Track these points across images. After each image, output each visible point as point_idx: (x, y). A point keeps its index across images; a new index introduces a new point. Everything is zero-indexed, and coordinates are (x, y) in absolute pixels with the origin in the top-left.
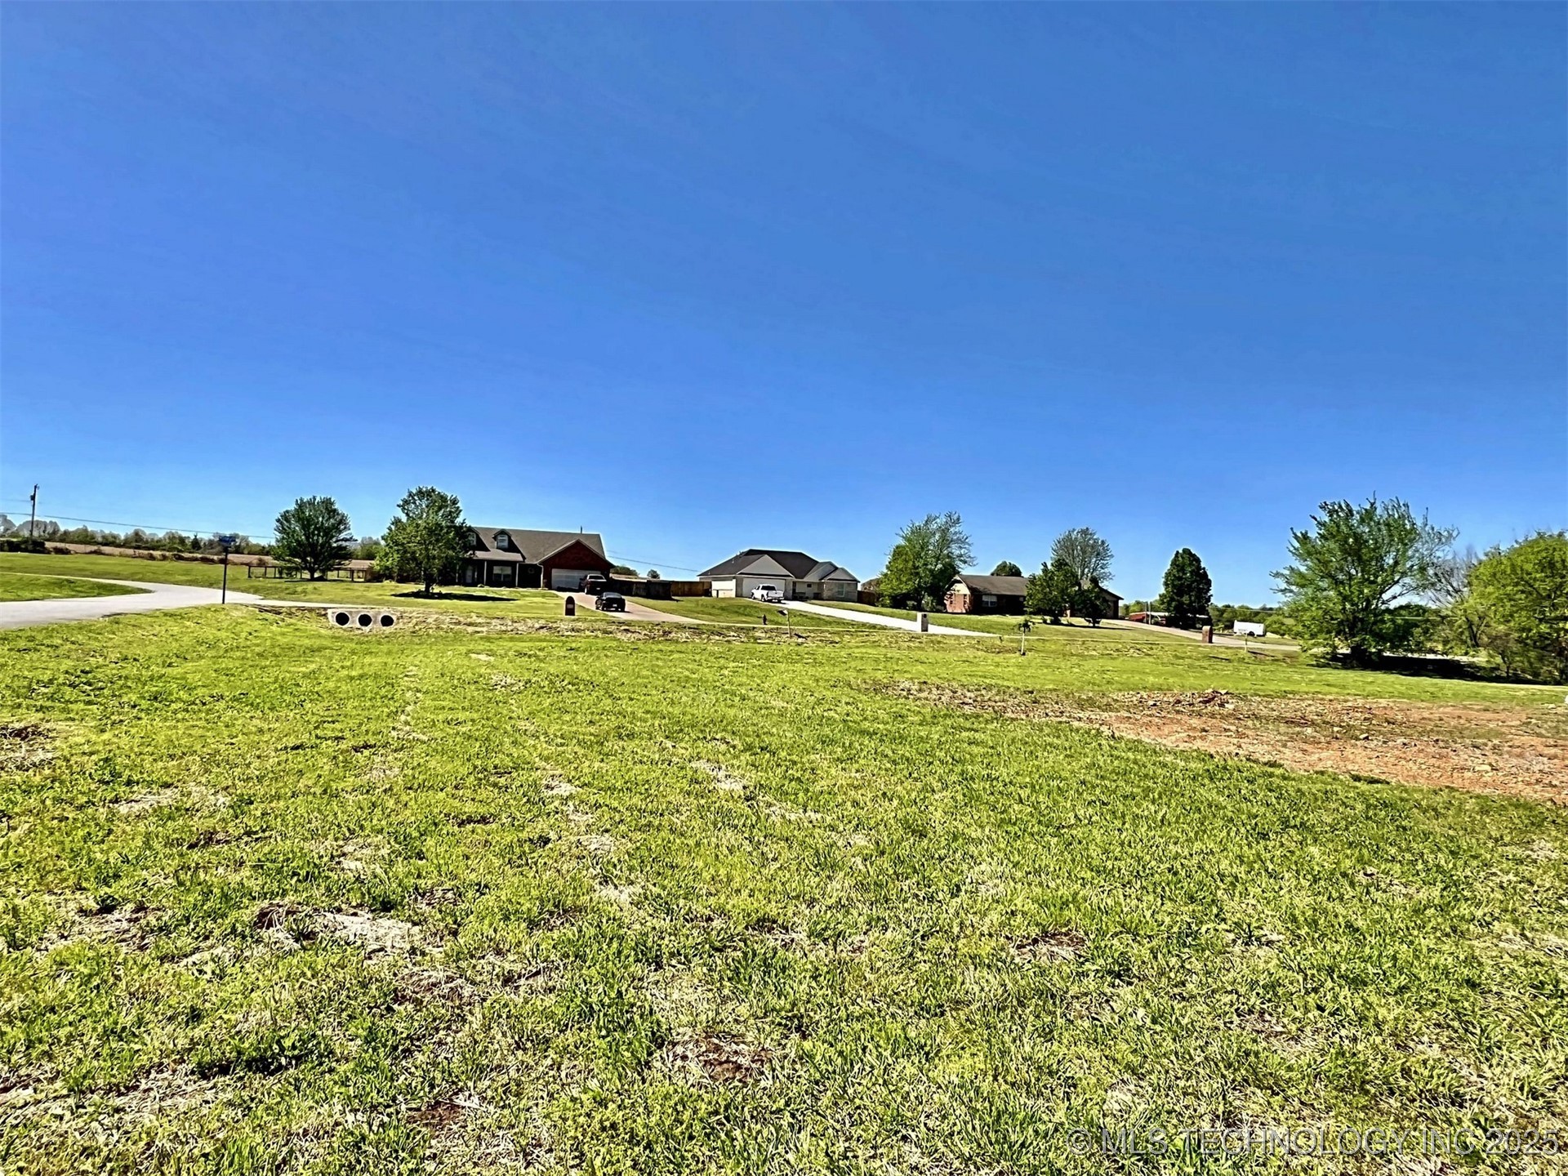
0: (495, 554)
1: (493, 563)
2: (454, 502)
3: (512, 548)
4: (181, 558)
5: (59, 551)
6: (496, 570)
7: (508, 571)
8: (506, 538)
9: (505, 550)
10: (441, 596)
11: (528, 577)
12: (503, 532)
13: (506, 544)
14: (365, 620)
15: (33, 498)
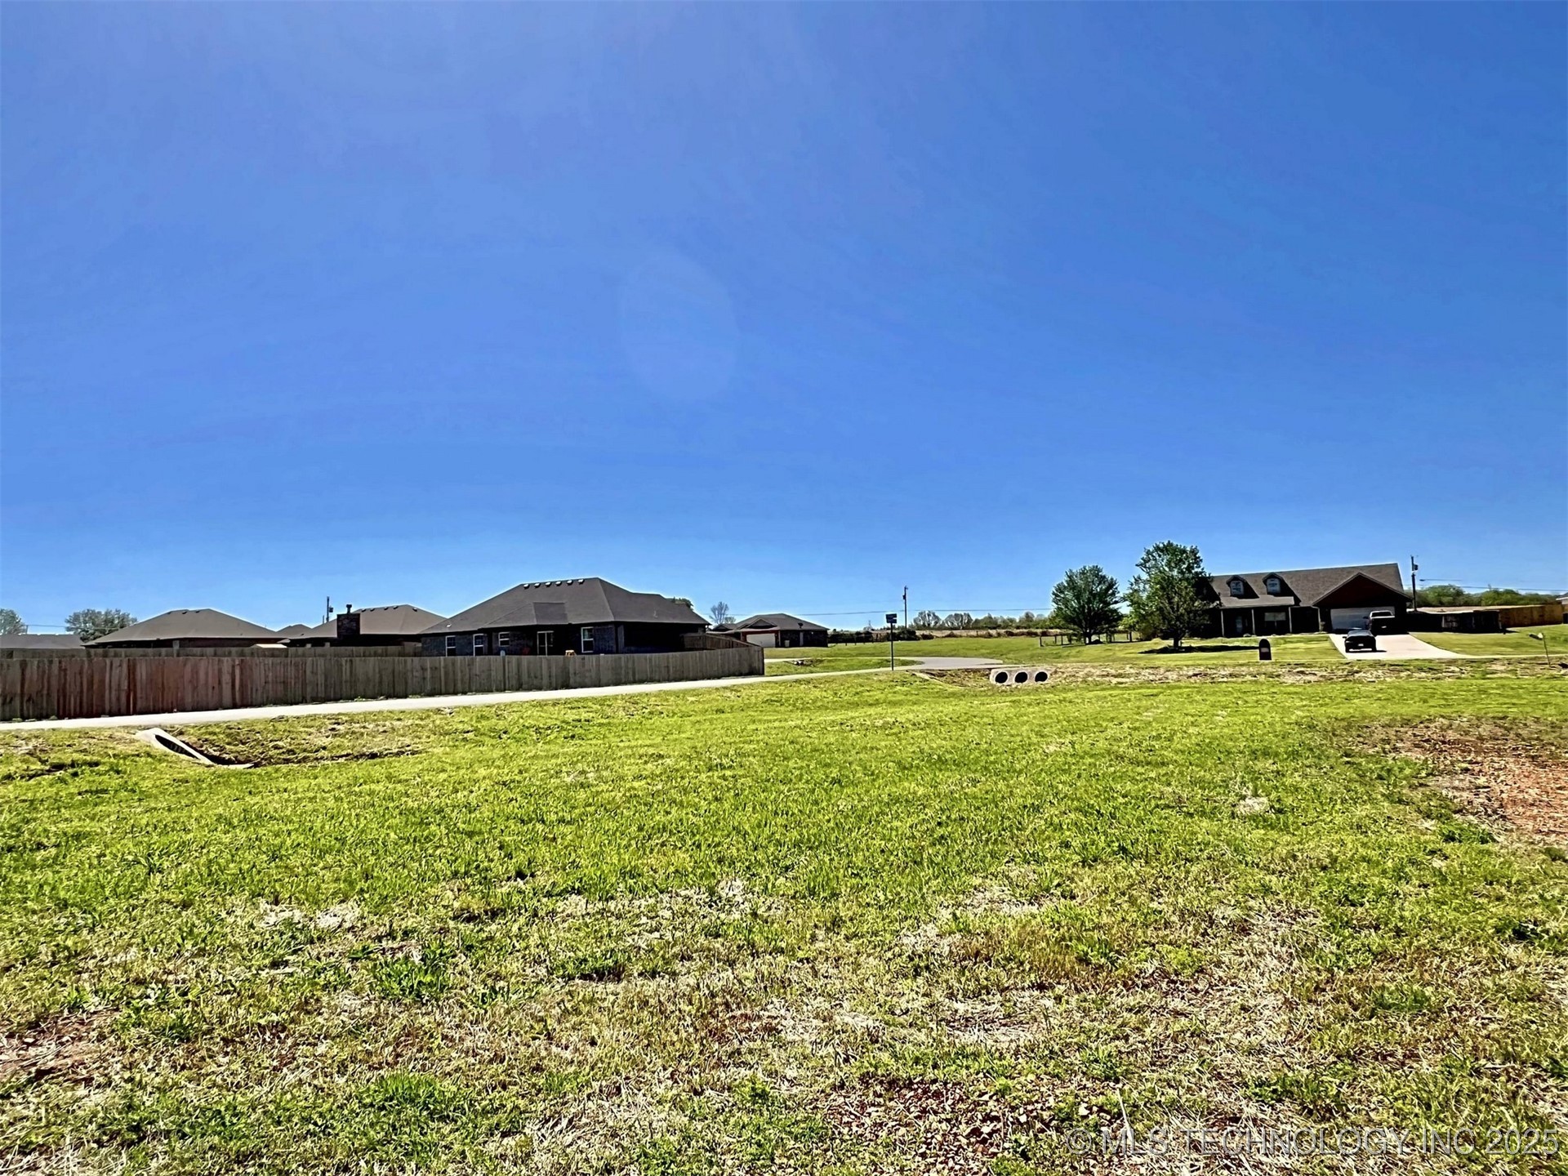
0: (1265, 600)
1: (1260, 611)
2: (1194, 552)
3: (1285, 591)
4: (1011, 634)
5: (925, 637)
6: (1269, 617)
7: (1281, 617)
8: (1277, 581)
9: (1276, 594)
10: (1190, 649)
11: (1304, 621)
12: (1272, 576)
13: (1277, 588)
14: (1021, 678)
15: (904, 597)
